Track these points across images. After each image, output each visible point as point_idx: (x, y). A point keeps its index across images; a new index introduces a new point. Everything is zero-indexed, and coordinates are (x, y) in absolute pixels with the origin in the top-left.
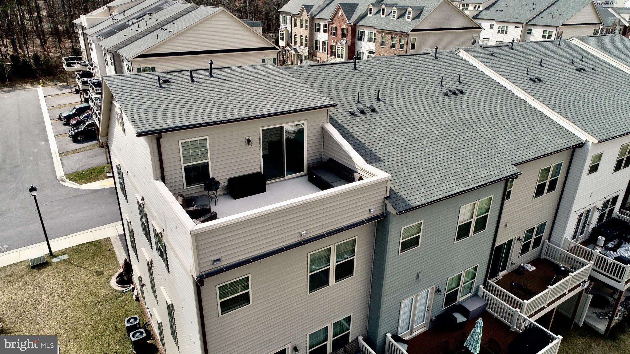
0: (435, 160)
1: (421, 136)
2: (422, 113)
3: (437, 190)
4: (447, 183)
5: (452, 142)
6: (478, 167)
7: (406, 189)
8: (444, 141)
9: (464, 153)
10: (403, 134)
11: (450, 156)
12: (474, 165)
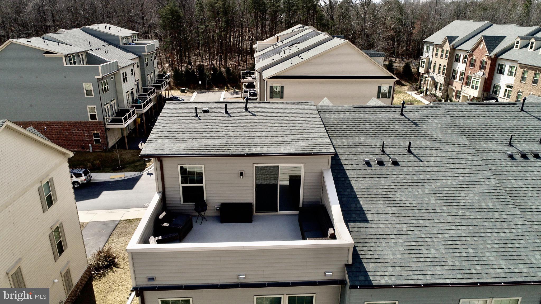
0: (440, 235)
1: (438, 201)
2: (457, 175)
3: (418, 273)
4: (438, 268)
5: (479, 217)
6: (498, 258)
7: (379, 261)
8: (468, 214)
9: (489, 235)
10: (416, 196)
11: (464, 235)
12: (494, 254)
